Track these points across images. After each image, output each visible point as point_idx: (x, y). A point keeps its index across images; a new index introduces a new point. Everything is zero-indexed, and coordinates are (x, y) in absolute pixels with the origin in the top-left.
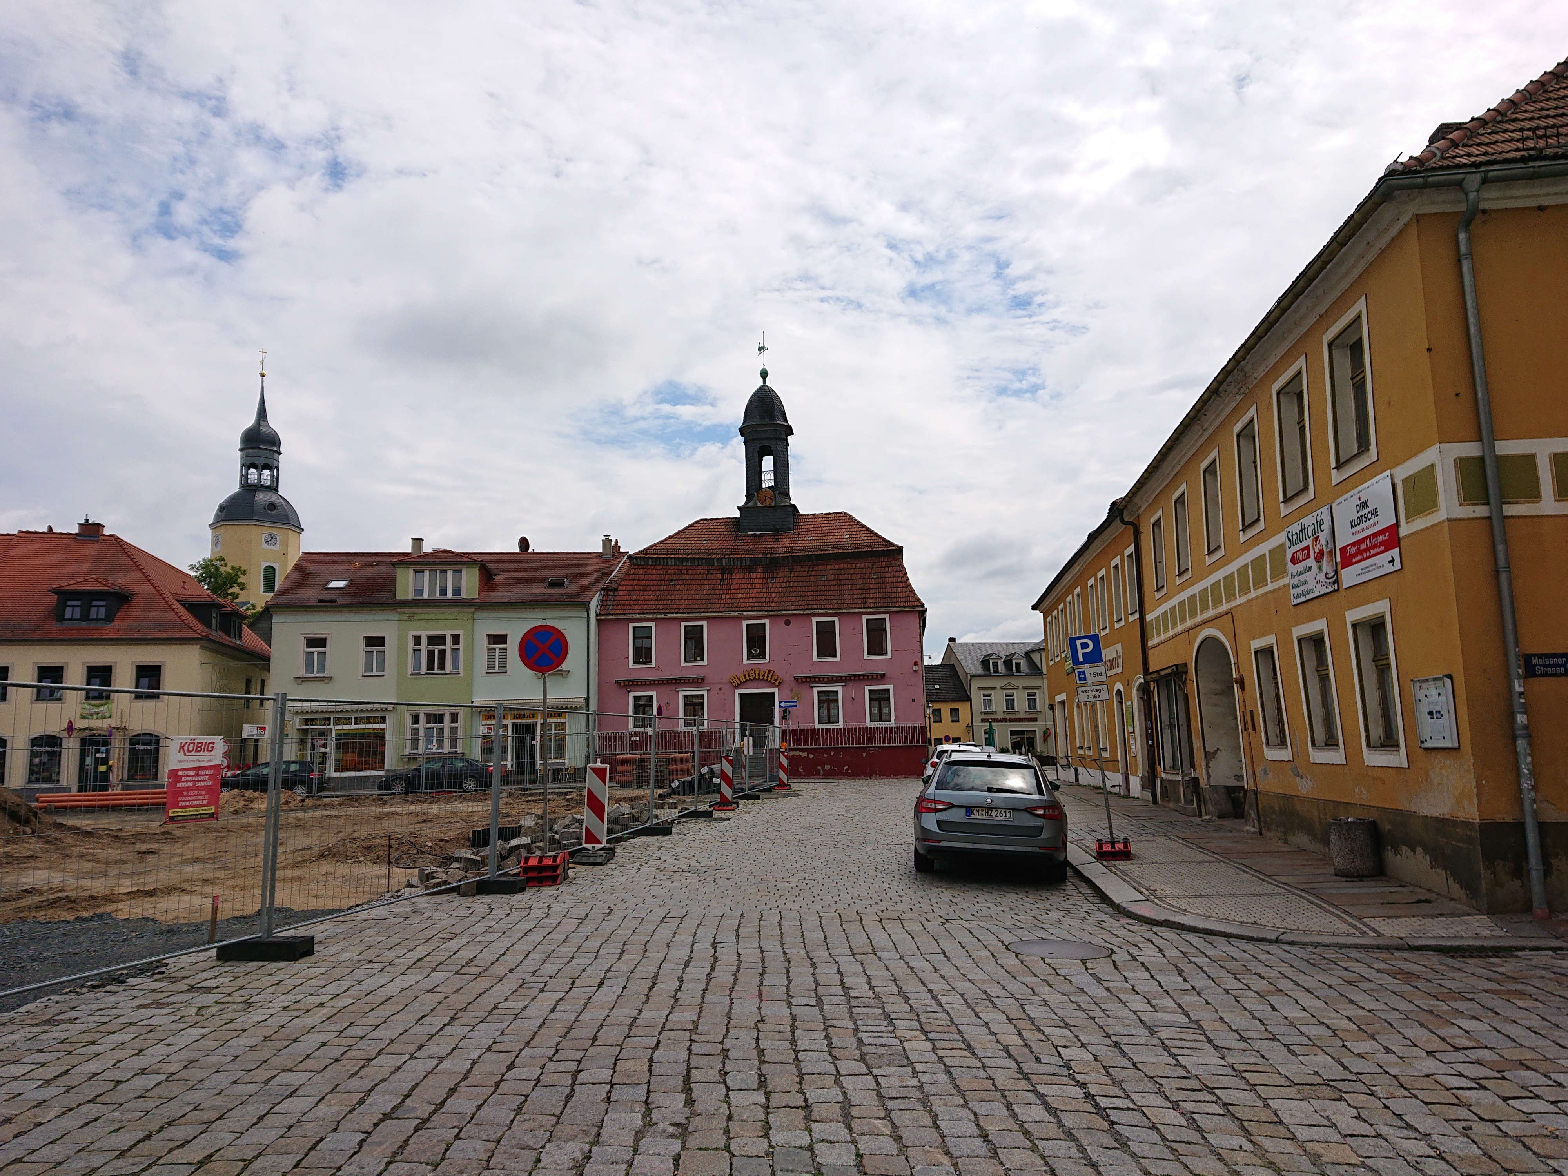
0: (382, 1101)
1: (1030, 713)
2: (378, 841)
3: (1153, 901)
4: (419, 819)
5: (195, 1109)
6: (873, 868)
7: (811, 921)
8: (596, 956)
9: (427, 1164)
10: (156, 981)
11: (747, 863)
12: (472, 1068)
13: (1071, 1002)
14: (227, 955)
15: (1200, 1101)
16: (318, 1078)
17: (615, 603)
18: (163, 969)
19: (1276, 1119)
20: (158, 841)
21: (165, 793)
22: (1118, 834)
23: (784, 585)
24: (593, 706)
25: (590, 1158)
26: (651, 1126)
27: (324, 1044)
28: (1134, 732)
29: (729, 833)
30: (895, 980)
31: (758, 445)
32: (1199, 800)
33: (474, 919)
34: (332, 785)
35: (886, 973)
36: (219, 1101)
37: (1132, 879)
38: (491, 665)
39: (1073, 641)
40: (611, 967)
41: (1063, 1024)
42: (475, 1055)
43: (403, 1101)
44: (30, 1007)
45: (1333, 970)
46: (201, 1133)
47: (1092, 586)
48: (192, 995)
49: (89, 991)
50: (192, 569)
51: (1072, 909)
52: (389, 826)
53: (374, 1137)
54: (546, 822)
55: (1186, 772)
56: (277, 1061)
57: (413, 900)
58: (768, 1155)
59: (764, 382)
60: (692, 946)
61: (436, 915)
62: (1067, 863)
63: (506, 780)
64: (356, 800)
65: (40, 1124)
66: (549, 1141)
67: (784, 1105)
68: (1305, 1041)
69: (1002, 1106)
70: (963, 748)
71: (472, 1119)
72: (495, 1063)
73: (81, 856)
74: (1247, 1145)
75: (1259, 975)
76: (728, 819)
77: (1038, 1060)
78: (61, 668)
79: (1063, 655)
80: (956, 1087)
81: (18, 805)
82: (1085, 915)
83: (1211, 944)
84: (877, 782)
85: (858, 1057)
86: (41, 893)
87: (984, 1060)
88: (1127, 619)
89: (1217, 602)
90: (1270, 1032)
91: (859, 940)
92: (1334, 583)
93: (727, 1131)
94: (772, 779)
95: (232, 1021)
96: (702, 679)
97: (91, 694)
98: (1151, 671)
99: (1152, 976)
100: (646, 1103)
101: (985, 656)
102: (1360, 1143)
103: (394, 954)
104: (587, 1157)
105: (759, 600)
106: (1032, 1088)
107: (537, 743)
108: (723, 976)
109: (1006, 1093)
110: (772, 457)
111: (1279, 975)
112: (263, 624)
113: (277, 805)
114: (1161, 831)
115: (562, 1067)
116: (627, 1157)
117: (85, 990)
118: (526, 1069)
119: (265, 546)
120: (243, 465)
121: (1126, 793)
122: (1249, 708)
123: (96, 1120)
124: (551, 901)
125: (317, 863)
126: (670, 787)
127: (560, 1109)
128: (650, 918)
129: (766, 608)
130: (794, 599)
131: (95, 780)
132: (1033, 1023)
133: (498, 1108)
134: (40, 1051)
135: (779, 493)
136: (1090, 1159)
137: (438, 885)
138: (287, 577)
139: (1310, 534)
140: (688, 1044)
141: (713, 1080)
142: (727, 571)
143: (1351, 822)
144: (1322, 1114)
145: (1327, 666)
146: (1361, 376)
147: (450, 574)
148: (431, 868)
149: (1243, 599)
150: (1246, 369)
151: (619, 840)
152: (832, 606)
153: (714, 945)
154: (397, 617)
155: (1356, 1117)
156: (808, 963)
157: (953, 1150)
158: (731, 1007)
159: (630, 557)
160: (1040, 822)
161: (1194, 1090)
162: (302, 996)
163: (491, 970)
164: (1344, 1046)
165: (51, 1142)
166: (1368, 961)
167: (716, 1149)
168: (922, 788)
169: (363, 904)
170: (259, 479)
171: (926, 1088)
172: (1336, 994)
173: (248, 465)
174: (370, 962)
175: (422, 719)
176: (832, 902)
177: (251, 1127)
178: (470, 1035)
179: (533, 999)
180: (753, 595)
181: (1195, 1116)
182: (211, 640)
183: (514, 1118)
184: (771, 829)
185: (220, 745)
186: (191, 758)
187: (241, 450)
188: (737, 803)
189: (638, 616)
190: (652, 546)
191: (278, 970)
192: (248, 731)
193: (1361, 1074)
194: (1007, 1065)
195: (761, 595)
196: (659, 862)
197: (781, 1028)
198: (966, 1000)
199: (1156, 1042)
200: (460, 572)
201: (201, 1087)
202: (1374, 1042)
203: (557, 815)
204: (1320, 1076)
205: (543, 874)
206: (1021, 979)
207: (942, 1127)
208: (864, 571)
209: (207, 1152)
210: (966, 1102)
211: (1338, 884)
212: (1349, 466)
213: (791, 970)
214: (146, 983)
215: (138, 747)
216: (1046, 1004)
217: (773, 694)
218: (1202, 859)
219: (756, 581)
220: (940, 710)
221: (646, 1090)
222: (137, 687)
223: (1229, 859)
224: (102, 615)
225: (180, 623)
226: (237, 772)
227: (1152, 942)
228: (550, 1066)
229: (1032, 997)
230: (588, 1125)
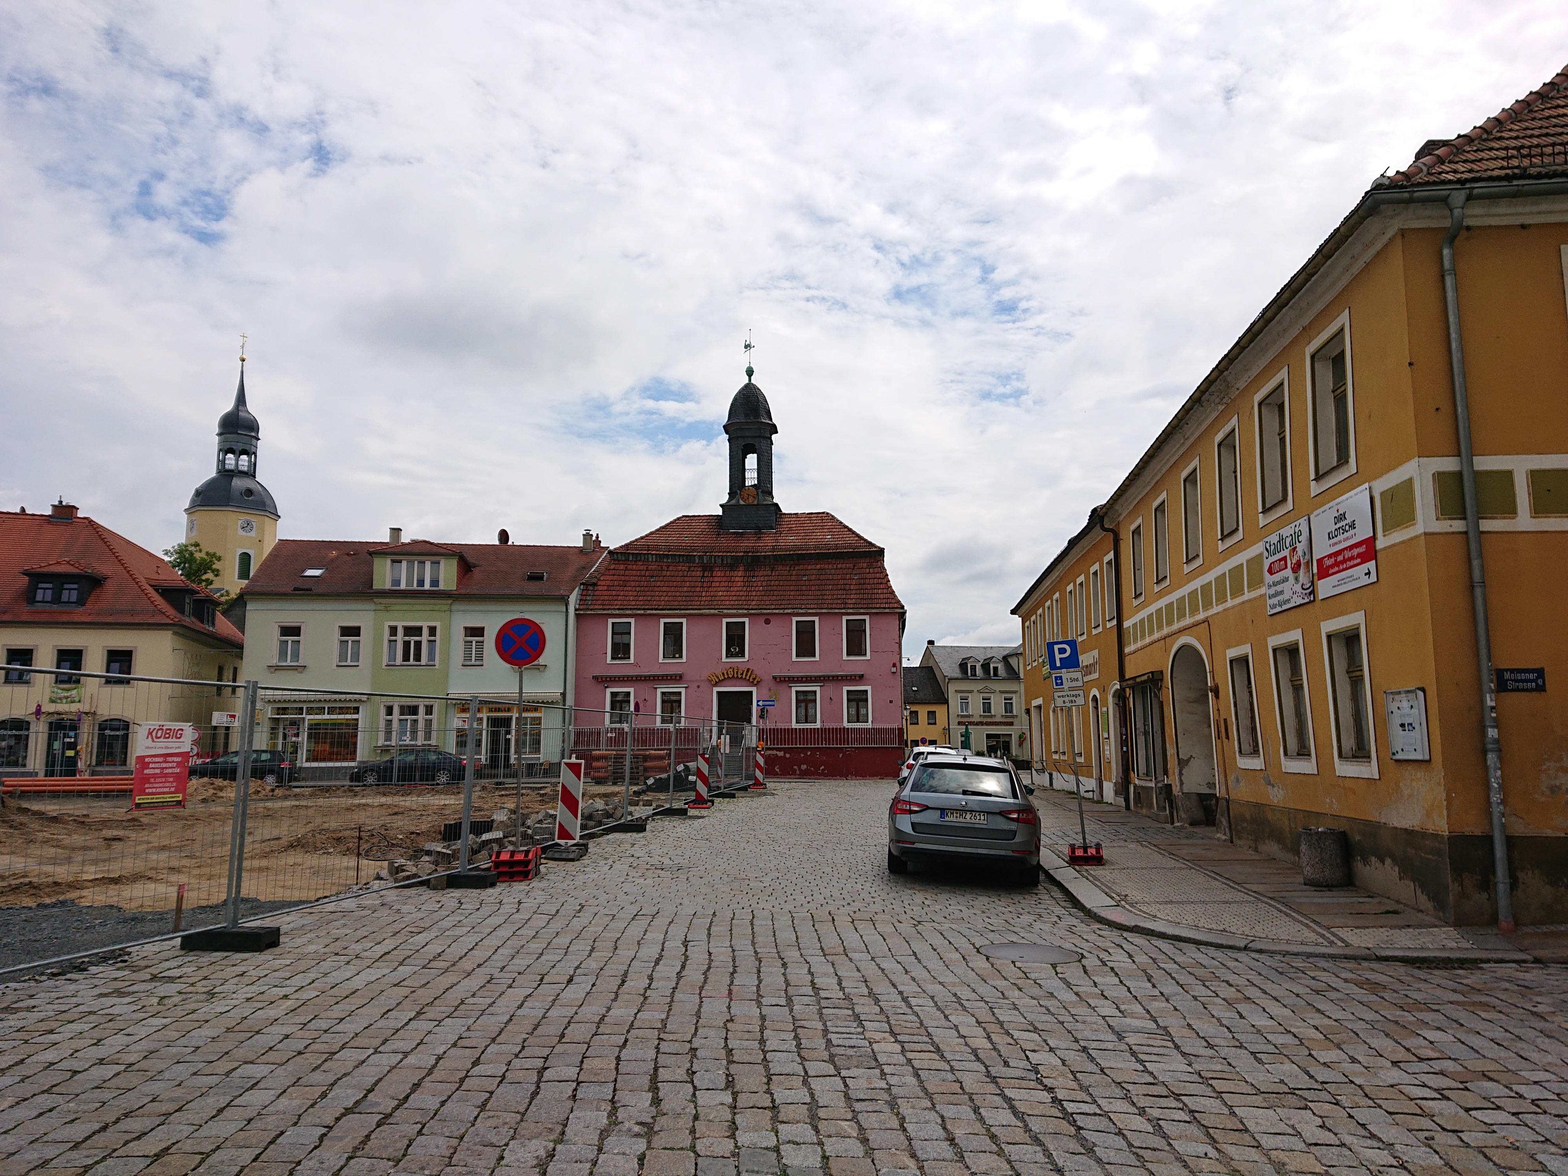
0: (345, 1095)
1: (1007, 717)
2: (348, 832)
3: (1124, 907)
4: (390, 811)
5: (153, 1101)
6: (846, 868)
7: (783, 921)
8: (566, 953)
9: (389, 1160)
10: (118, 969)
11: (720, 862)
12: (437, 1063)
13: (1041, 1006)
14: (191, 944)
15: (1167, 1108)
16: (280, 1071)
17: (594, 598)
18: (126, 958)
19: (1241, 1127)
20: (125, 828)
21: (132, 779)
22: (1091, 840)
23: (764, 584)
24: (570, 701)
25: (554, 1156)
26: (616, 1125)
27: (287, 1037)
28: (1108, 738)
29: (703, 831)
30: (866, 981)
31: (742, 442)
32: (1171, 806)
33: (444, 913)
34: (303, 775)
35: (857, 974)
36: (179, 1092)
37: (1102, 883)
38: (467, 657)
39: (1050, 646)
40: (581, 964)
41: (1031, 1028)
42: (440, 1051)
43: (366, 1096)
45: (1301, 978)
46: (159, 1125)
47: (1070, 592)
48: (154, 984)
49: (49, 979)
50: (166, 554)
51: (1044, 913)
52: (360, 817)
53: (336, 1132)
54: (519, 817)
55: (1160, 779)
56: (240, 1053)
57: (382, 893)
58: (733, 1156)
59: (750, 380)
60: (663, 944)
61: (405, 909)
62: (1039, 867)
63: (479, 774)
64: (326, 791)
66: (513, 1138)
67: (751, 1105)
68: (1271, 1048)
69: (969, 1108)
70: (939, 750)
71: (435, 1115)
72: (460, 1059)
73: (46, 842)
74: (1212, 1153)
75: (1227, 982)
76: (703, 817)
77: (1006, 1064)
78: (32, 650)
79: (1041, 660)
80: (924, 1089)
82: (1056, 919)
83: (1181, 950)
84: (853, 782)
85: (827, 1058)
86: (3, 878)
87: (952, 1063)
88: (1104, 626)
89: (1194, 610)
90: (1238, 1040)
91: (831, 941)
92: (1310, 594)
93: (693, 1131)
94: (748, 778)
95: (194, 1011)
96: (681, 676)
97: (60, 678)
98: (1127, 677)
99: (1121, 982)
100: (612, 1101)
101: (963, 659)
102: (1324, 1152)
103: (361, 947)
104: (551, 1155)
105: (740, 598)
106: (999, 1092)
107: (512, 737)
108: (693, 974)
109: (974, 1097)
110: (756, 455)
111: (1248, 983)
112: (237, 611)
113: (246, 794)
114: (1133, 837)
115: (528, 1063)
116: (592, 1156)
117: (44, 978)
118: (491, 1065)
119: (241, 532)
120: (220, 450)
121: (1100, 799)
122: (1222, 717)
123: (51, 1110)
124: (522, 896)
125: (284, 853)
126: (645, 783)
127: (525, 1106)
128: (622, 915)
129: (746, 607)
130: (774, 598)
131: (63, 763)
132: (1002, 1026)
133: (461, 1104)
135: (762, 492)
136: (1056, 1164)
137: (408, 878)
138: (262, 565)
139: (1288, 545)
140: (656, 1042)
141: (680, 1079)
142: (707, 568)
143: (1321, 832)
144: (1288, 1122)
145: (1301, 676)
146: (1343, 389)
147: (428, 565)
148: (400, 861)
149: (1220, 608)
150: (1229, 379)
151: (592, 836)
152: (812, 606)
153: (685, 943)
154: (373, 607)
155: (1320, 1126)
156: (779, 963)
157: (919, 1153)
158: (700, 1006)
159: (610, 552)
160: (1013, 826)
161: (1162, 1097)
162: (266, 987)
163: (459, 965)
164: (1310, 1055)
166: (1336, 970)
167: (682, 1149)
168: (897, 789)
169: (331, 895)
170: (237, 464)
171: (894, 1090)
172: (1304, 1003)
173: (226, 450)
174: (337, 954)
175: (396, 710)
176: (805, 902)
177: (210, 1119)
178: (435, 1030)
179: (500, 996)
180: (733, 593)
181: (1161, 1123)
182: (184, 626)
183: (478, 1115)
184: (746, 828)
185: (189, 732)
186: (159, 745)
187: (219, 435)
188: (712, 802)
189: (617, 612)
190: (633, 542)
191: (243, 960)
192: (218, 718)
193: (1327, 1083)
194: (976, 1068)
195: (741, 593)
196: (632, 859)
197: (751, 1027)
198: (936, 1003)
199: (1123, 1047)
200: (439, 563)
201: (160, 1078)
202: (1340, 1052)
203: (530, 810)
204: (1286, 1084)
205: (515, 869)
206: (991, 982)
207: (909, 1130)
208: (845, 571)
209: (164, 1145)
210: (933, 1104)
211: (1307, 894)
212: (1327, 478)
213: (762, 970)
214: (108, 971)
215: (108, 732)
216: (1015, 1007)
217: (751, 692)
218: (1173, 866)
219: (737, 579)
220: (917, 712)
221: (612, 1089)
222: (108, 672)
223: (1200, 866)
224: (74, 598)
225: (152, 608)
226: (208, 760)
227: (1122, 947)
228: (516, 1063)
229: (1002, 1001)
230: (553, 1123)
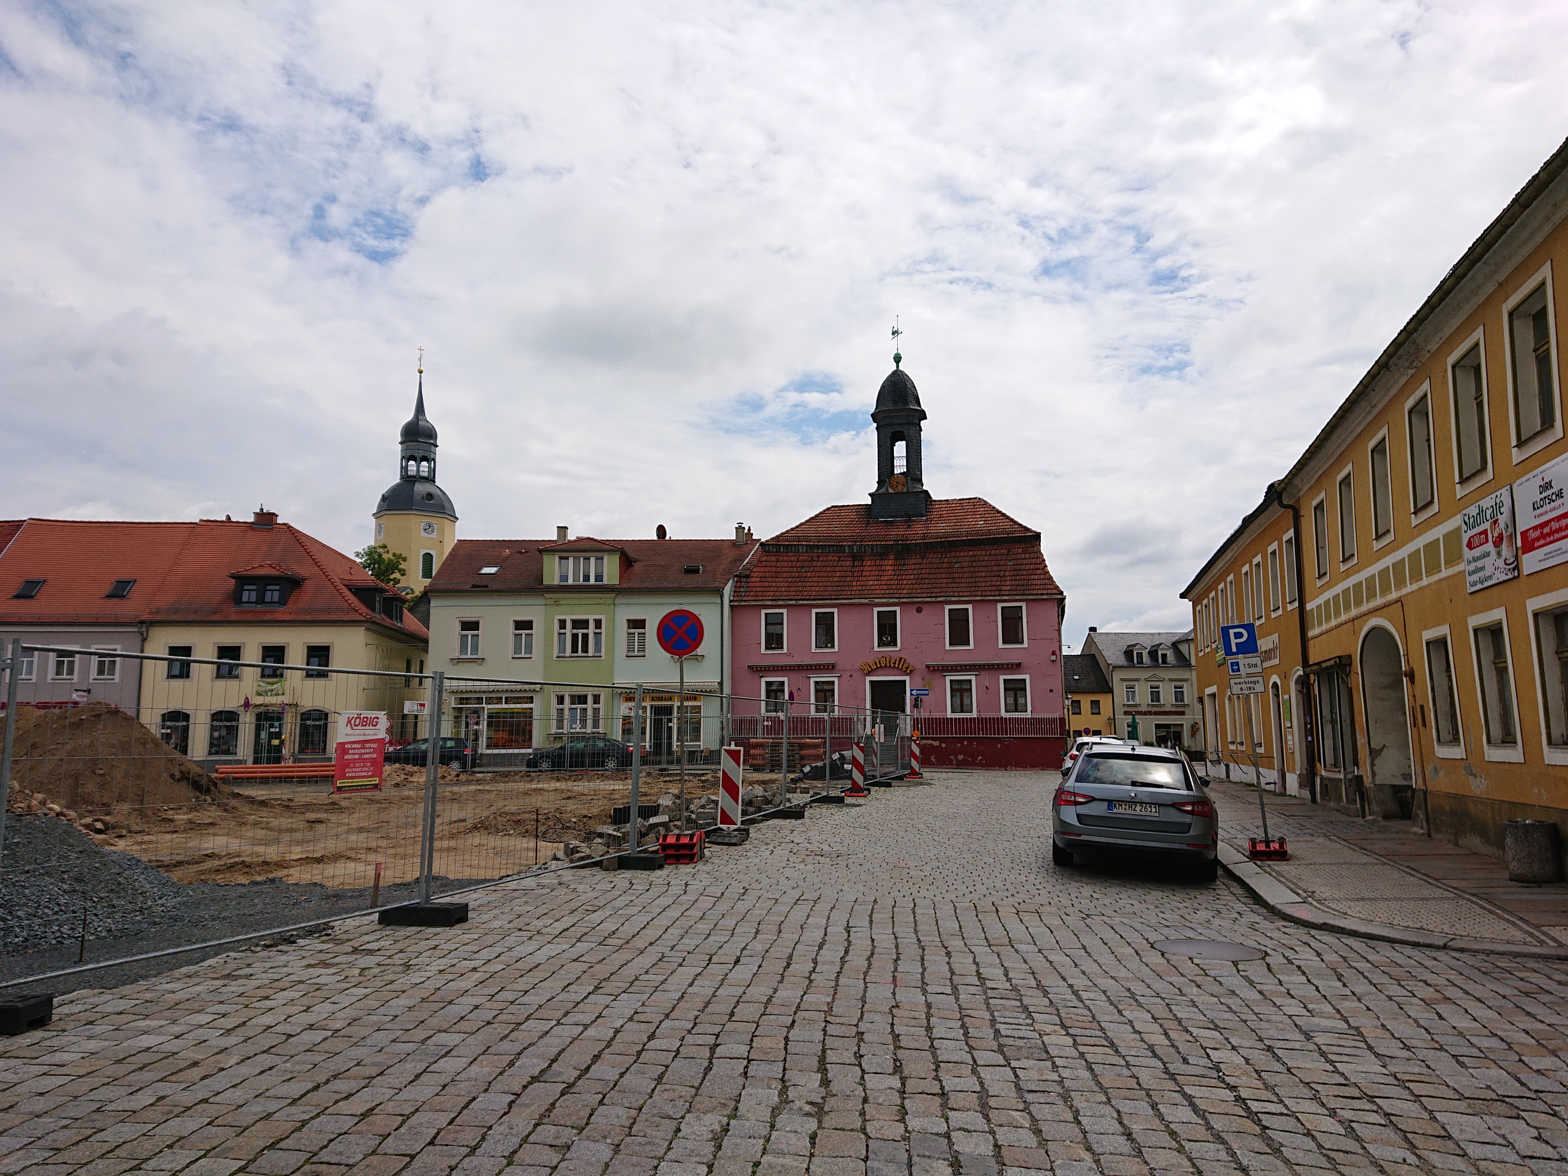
0: (532, 1064)
1: (1177, 706)
2: (527, 815)
3: (1311, 904)
4: (564, 795)
5: (358, 1064)
6: (1009, 859)
7: (946, 910)
8: (733, 934)
9: (573, 1127)
10: (323, 942)
11: (879, 850)
12: (615, 1036)
13: (1222, 1003)
14: (389, 919)
15: (1360, 1110)
16: (471, 1040)
17: (748, 589)
18: (330, 931)
19: (1443, 1133)
20: (326, 811)
21: (333, 766)
22: (1274, 834)
23: (915, 572)
24: (727, 690)
25: (729, 1131)
26: (787, 1103)
27: (476, 1007)
28: (1291, 727)
29: (861, 819)
30: (1033, 973)
31: (890, 430)
32: (1362, 800)
33: (616, 892)
34: (484, 761)
35: (1024, 965)
36: (380, 1058)
37: (1287, 880)
38: (630, 648)
39: (1225, 631)
40: (747, 945)
41: (1212, 1026)
42: (618, 1024)
43: (550, 1066)
44: (211, 962)
45: (1507, 979)
46: (363, 1088)
47: (1246, 573)
48: (355, 956)
49: (263, 950)
50: (357, 556)
51: (1223, 909)
52: (536, 801)
53: (523, 1099)
54: (683, 802)
55: (1349, 770)
56: (434, 1022)
57: (560, 872)
58: (904, 1140)
59: (898, 366)
60: (826, 929)
61: (581, 888)
62: (1217, 862)
63: (644, 761)
64: (505, 776)
65: (223, 1069)
66: (689, 1111)
67: (920, 1091)
68: (1475, 1052)
69: (1146, 1104)
70: (1104, 740)
71: (615, 1085)
72: (636, 1033)
73: (256, 824)
74: (1411, 1159)
75: (1425, 982)
76: (860, 805)
77: (1185, 1061)
78: (239, 648)
79: (1214, 646)
80: (1098, 1083)
81: (199, 775)
82: (1237, 915)
83: (1374, 949)
84: (1012, 773)
85: (995, 1048)
86: (220, 857)
87: (1127, 1058)
88: (1285, 608)
89: (1386, 589)
90: (1437, 1042)
91: (996, 931)
92: (1514, 569)
93: (863, 1113)
94: (904, 767)
95: (392, 982)
96: (833, 666)
97: (267, 672)
98: (1311, 662)
99: (1309, 981)
100: (782, 1080)
101: (1129, 646)
102: (1542, 1165)
103: (541, 924)
104: (726, 1130)
105: (890, 587)
106: (1178, 1089)
107: (674, 725)
108: (857, 960)
109: (1151, 1093)
110: (904, 442)
111: (1447, 983)
112: (422, 608)
113: (435, 778)
114: (1320, 831)
115: (700, 1040)
116: (765, 1132)
117: (259, 949)
118: (666, 1040)
119: (423, 534)
120: (403, 458)
121: (1283, 791)
122: (1419, 703)
123: (270, 1069)
124: (688, 878)
125: (470, 835)
126: (802, 771)
127: (699, 1081)
128: (784, 899)
129: (897, 596)
130: (926, 586)
131: (269, 752)
132: (1180, 1023)
133: (639, 1076)
134: (221, 1002)
135: (912, 479)
136: (1241, 1163)
137: (582, 859)
138: (444, 564)
139: (1488, 517)
140: (823, 1024)
141: (848, 1061)
142: (858, 557)
143: (1529, 824)
144: (1497, 1131)
145: (1505, 657)
146: (1545, 348)
147: (593, 560)
148: (575, 843)
149: (1415, 587)
150: (1419, 341)
151: (753, 822)
152: (966, 594)
153: (848, 929)
154: (544, 602)
155: (1536, 1138)
156: (943, 952)
157: (1095, 1147)
158: (865, 991)
159: (762, 544)
160: (1188, 819)
161: (1353, 1098)
162: (457, 960)
163: (632, 943)
164: (1520, 1060)
165: (233, 1087)
166: (1547, 971)
167: (852, 1130)
168: (1060, 781)
169: (513, 874)
170: (418, 470)
171: (1067, 1083)
172: (1511, 1005)
173: (408, 457)
174: (520, 930)
175: (567, 700)
176: (967, 892)
177: (409, 1084)
178: (613, 1004)
179: (671, 973)
180: (884, 582)
181: (1354, 1125)
182: (375, 623)
183: (655, 1087)
184: (904, 817)
185: (384, 723)
186: (357, 732)
187: (401, 443)
188: (869, 790)
189: (770, 603)
190: (784, 533)
191: (435, 935)
192: (409, 707)
193: (1542, 1092)
194: (1152, 1064)
195: (892, 582)
196: (792, 845)
197: (916, 1014)
198: (1108, 997)
199: (1312, 1047)
200: (602, 559)
201: (364, 1044)
202: (1557, 1059)
203: (693, 796)
204: (1494, 1091)
205: (681, 852)
206: (1168, 979)
207: (1084, 1123)
208: (999, 557)
209: (369, 1106)
210: (1109, 1099)
211: (1512, 890)
212: (1531, 444)
213: (925, 958)
214: (313, 944)
215: (308, 722)
216: (1194, 1004)
217: (904, 681)
218: (1365, 861)
219: (888, 567)
220: (1079, 701)
221: (782, 1068)
222: (308, 664)
223: (1395, 862)
224: (276, 599)
225: (346, 606)
226: (399, 748)
227: (1309, 945)
228: (689, 1039)
229: (1180, 998)
230: (726, 1099)
